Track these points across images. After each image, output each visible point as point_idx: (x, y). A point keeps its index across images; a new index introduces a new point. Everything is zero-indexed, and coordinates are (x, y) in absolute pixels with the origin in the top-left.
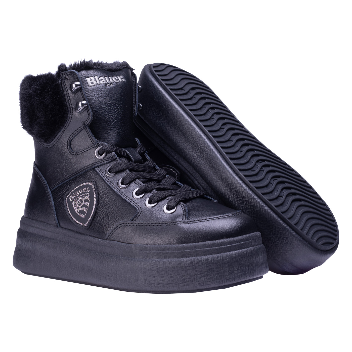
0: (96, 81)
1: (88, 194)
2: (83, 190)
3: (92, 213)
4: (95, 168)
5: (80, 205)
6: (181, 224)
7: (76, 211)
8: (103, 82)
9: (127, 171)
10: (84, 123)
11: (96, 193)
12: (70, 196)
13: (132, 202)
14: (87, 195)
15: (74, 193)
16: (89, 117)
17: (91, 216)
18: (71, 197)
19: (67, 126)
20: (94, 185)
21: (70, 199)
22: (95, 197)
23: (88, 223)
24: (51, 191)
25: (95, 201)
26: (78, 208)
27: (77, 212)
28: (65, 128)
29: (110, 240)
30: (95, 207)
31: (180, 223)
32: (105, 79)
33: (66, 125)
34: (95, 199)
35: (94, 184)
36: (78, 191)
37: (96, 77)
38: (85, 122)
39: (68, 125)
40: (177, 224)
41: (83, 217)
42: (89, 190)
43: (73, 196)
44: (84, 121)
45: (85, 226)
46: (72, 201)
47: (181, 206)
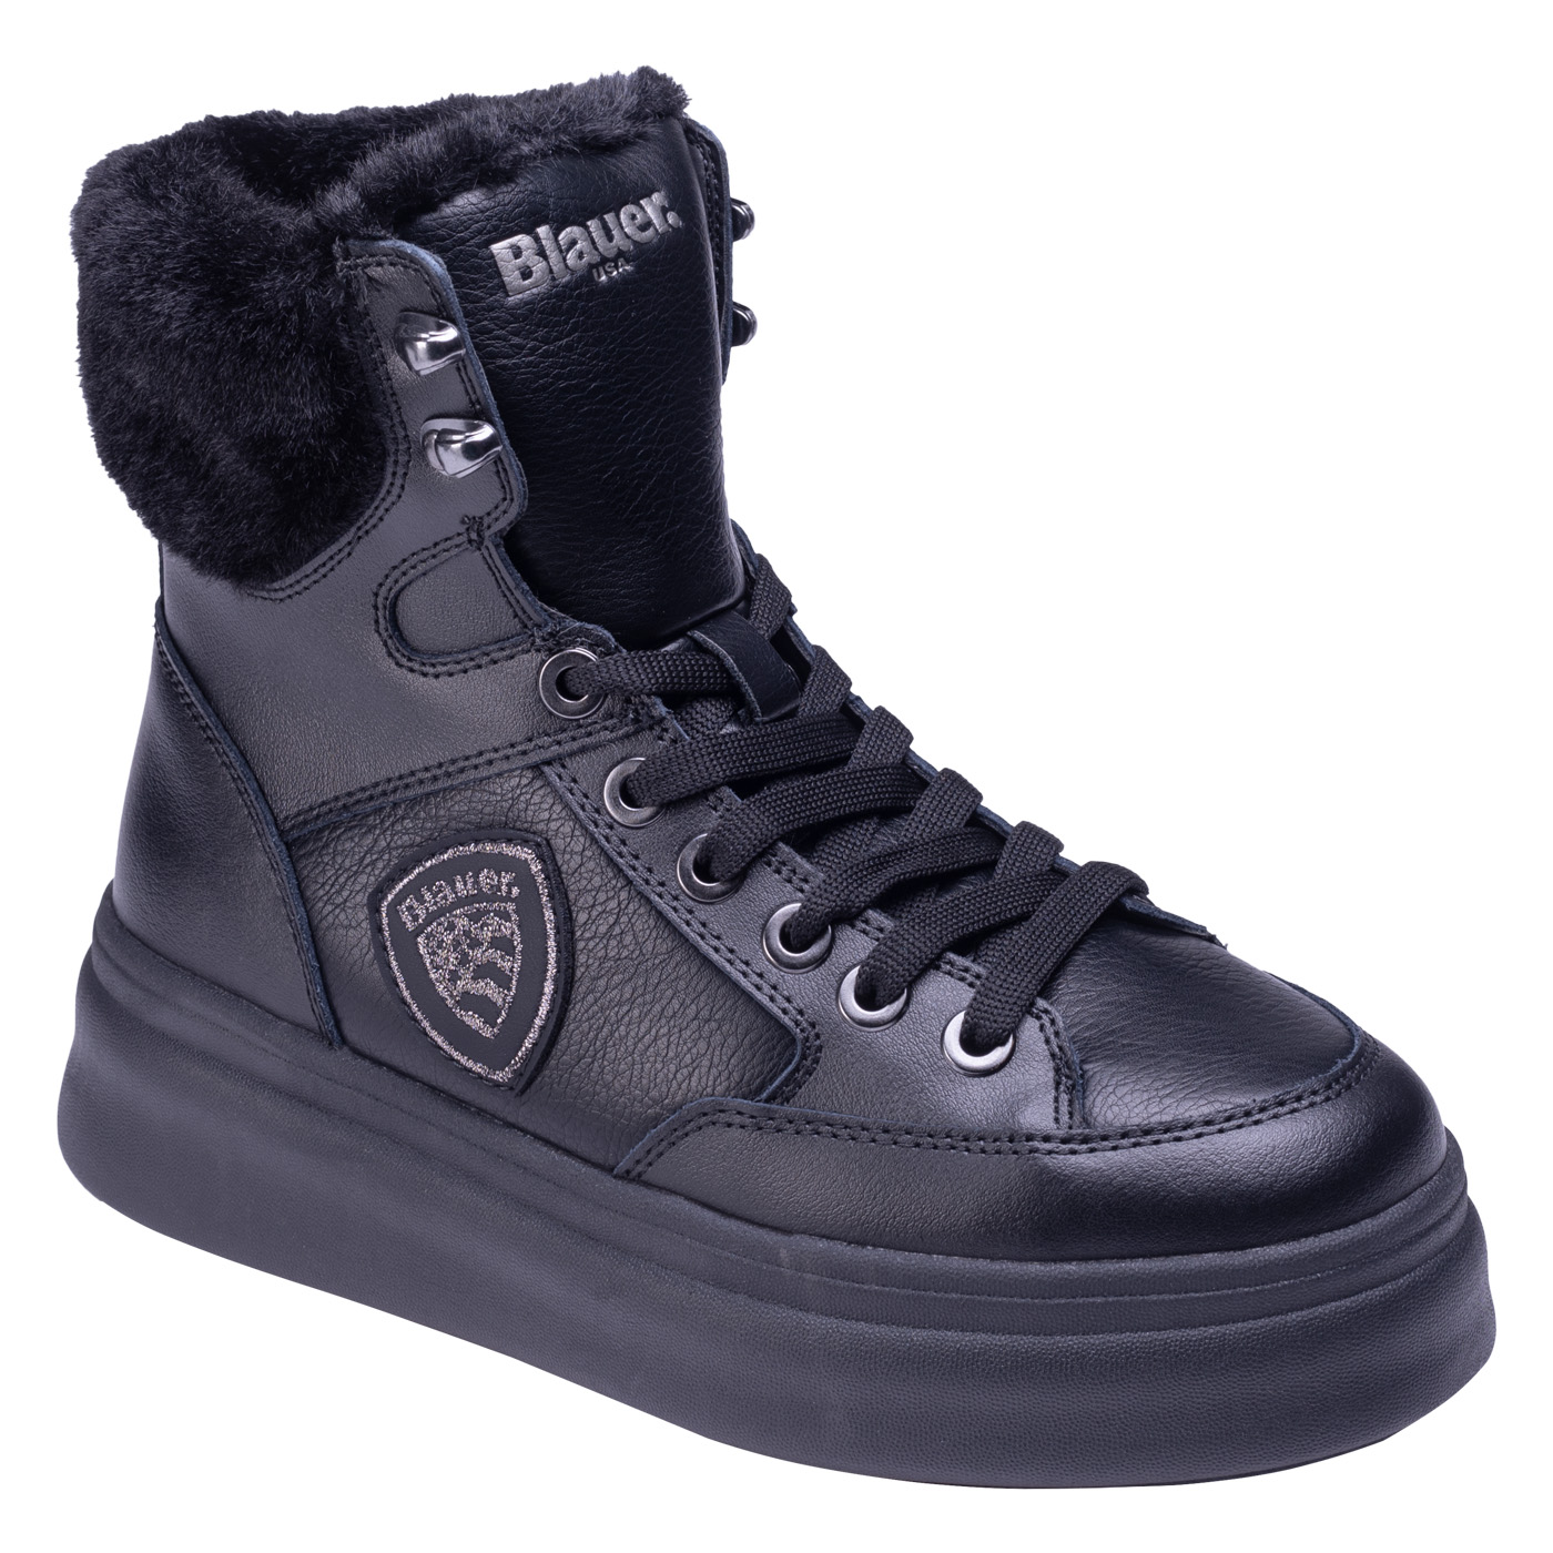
0: (545, 257)
1: (511, 907)
2: (476, 882)
3: (538, 1022)
4: (546, 769)
5: (464, 960)
6: (1050, 1152)
7: (440, 988)
8: (581, 255)
9: (727, 792)
10: (474, 524)
11: (555, 914)
12: (400, 899)
13: (766, 988)
14: (505, 916)
15: (429, 890)
16: (505, 499)
17: (533, 1035)
18: (410, 908)
19: (373, 521)
20: (544, 861)
21: (406, 917)
22: (551, 932)
23: (518, 1074)
24: (286, 844)
25: (554, 955)
26: (454, 977)
27: (450, 1002)
28: (363, 530)
29: (648, 1185)
30: (555, 991)
31: (1048, 1146)
32: (590, 233)
33: (371, 517)
34: (551, 943)
35: (541, 858)
36: (452, 884)
37: (543, 231)
38: (481, 518)
39: (381, 519)
40: (1031, 1151)
41: (487, 1032)
42: (515, 891)
43: (421, 900)
44: (478, 515)
45: (497, 1085)
46: (419, 931)
47: (1038, 1024)
